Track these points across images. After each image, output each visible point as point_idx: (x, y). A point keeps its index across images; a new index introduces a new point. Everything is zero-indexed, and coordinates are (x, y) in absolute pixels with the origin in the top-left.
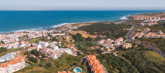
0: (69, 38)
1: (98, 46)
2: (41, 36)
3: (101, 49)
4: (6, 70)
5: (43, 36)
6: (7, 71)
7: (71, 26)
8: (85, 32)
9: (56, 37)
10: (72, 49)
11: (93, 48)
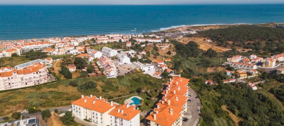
0: (166, 48)
1: (224, 67)
2: (118, 41)
3: (226, 73)
4: (8, 81)
5: (120, 41)
6: (9, 84)
7: (186, 29)
8: (209, 41)
9: (142, 43)
10: (159, 66)
11: (210, 70)
